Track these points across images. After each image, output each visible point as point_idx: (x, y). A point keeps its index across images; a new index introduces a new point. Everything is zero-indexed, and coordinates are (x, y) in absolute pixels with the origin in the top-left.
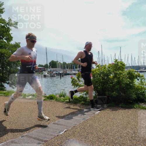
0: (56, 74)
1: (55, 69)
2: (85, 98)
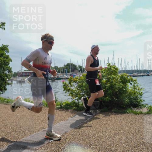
2: (77, 103)
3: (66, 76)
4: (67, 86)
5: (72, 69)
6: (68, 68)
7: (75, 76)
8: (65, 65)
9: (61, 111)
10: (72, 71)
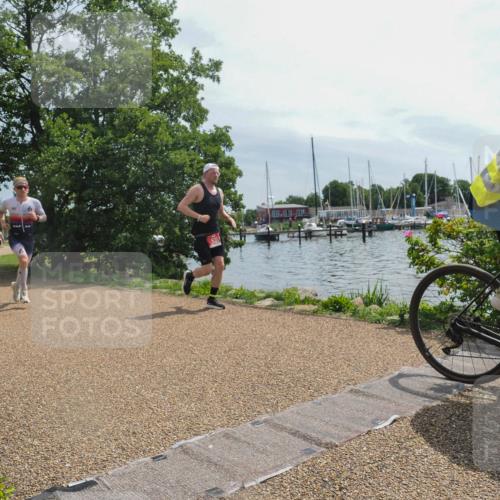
0: (349, 225)
1: (342, 210)
3: (411, 219)
4: (423, 250)
5: (432, 192)
6: (419, 191)
7: (445, 216)
8: (406, 181)
9: (402, 333)
10: (431, 201)
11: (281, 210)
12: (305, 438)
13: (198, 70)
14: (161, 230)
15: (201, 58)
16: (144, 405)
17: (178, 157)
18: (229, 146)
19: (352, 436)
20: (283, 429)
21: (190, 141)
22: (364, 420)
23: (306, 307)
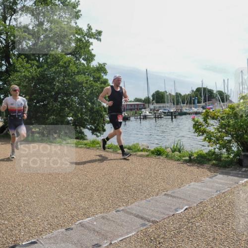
0: (164, 113)
1: (161, 105)
2: (218, 155)
3: (195, 110)
4: (200, 125)
5: (205, 97)
6: (199, 96)
7: (211, 108)
8: (193, 91)
9: (190, 166)
10: (205, 101)
11: (131, 105)
12: (142, 218)
13: (91, 35)
14: (71, 115)
15: (91, 29)
16: (62, 203)
17: (80, 78)
18: (106, 73)
19: (165, 217)
20: (131, 214)
21: (86, 71)
22: (171, 208)
23: (143, 153)
